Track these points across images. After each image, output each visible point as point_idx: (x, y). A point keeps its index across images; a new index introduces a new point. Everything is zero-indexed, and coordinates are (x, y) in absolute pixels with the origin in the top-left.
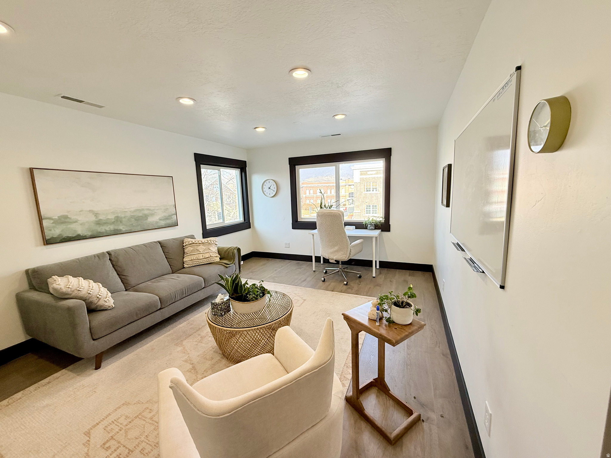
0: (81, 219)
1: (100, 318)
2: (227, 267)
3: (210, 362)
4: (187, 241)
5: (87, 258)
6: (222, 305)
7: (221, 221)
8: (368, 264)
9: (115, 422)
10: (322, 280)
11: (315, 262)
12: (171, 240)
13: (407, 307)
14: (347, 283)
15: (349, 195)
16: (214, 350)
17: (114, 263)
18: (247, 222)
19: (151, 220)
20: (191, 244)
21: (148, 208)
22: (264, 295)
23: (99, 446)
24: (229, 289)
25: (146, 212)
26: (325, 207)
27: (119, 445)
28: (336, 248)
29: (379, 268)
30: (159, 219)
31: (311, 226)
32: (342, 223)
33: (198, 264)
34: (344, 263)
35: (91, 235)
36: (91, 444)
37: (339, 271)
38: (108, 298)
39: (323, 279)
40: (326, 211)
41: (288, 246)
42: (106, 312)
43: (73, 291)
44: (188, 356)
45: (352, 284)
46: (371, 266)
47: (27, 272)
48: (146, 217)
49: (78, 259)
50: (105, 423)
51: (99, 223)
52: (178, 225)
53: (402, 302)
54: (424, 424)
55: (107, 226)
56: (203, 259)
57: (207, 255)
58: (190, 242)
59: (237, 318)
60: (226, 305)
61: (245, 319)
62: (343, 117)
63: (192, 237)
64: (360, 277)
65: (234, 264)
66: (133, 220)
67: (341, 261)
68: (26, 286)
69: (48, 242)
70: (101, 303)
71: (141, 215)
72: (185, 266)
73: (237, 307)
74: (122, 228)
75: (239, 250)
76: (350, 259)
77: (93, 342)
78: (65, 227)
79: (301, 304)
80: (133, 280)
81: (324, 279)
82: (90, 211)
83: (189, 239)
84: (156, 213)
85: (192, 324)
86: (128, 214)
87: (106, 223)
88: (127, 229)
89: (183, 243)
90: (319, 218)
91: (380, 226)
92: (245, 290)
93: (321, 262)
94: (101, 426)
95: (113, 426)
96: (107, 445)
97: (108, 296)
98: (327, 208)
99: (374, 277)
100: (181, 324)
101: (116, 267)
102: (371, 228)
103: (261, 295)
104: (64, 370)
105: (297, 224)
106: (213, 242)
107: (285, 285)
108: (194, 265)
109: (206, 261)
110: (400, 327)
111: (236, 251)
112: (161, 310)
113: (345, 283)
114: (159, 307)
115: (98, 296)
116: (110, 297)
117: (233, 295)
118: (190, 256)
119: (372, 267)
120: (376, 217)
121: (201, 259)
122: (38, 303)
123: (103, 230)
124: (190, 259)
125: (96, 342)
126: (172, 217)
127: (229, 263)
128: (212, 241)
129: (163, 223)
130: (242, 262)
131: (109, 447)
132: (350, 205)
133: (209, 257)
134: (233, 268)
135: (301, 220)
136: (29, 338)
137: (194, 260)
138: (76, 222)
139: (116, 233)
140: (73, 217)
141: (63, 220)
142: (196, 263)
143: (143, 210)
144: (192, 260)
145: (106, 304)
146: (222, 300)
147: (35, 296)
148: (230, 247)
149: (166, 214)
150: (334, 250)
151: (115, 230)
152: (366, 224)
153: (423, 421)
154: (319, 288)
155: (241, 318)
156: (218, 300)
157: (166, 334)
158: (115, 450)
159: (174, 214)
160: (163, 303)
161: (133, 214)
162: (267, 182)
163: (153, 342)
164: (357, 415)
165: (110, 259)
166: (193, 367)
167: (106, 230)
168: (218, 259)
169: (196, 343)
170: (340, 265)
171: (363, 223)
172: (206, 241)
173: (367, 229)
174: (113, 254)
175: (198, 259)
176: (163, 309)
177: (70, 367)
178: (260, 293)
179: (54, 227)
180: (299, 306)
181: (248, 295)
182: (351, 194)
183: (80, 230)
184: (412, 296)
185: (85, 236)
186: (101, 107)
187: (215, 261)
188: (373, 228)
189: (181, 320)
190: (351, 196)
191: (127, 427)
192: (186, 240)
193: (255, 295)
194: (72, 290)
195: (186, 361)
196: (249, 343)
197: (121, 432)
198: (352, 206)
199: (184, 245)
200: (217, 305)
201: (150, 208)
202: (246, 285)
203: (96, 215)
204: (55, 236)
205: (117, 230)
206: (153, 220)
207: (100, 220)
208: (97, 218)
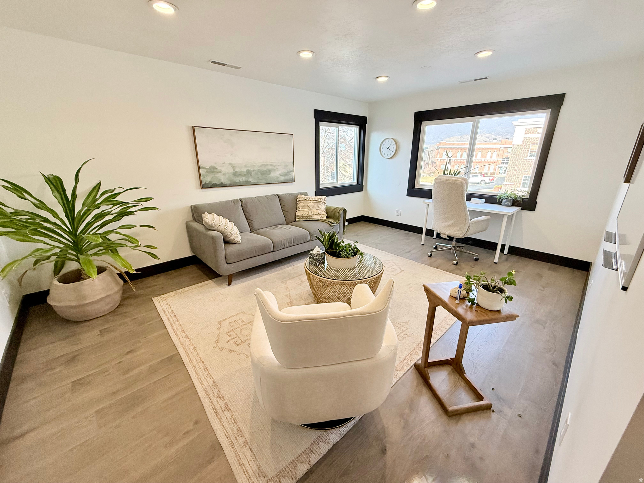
0: (224, 169)
1: (232, 249)
2: (331, 226)
3: (304, 301)
4: (301, 197)
5: (227, 202)
6: (317, 256)
7: (334, 181)
8: (491, 246)
9: (236, 322)
10: (428, 255)
11: (426, 235)
12: (287, 195)
13: (498, 292)
14: (457, 263)
15: (502, 161)
16: (309, 293)
17: (244, 209)
18: (360, 185)
19: (273, 174)
20: (303, 200)
22: (356, 254)
23: (225, 333)
24: (326, 244)
25: (270, 167)
26: (450, 174)
27: (237, 336)
28: (451, 222)
29: (506, 254)
30: (280, 174)
31: (426, 194)
32: (463, 194)
33: (307, 220)
34: (459, 240)
35: (230, 184)
36: (221, 330)
37: (451, 249)
38: (237, 235)
40: (445, 178)
41: (400, 214)
42: (235, 245)
43: (216, 225)
44: (288, 293)
45: (462, 265)
46: (495, 250)
47: (191, 207)
48: (269, 171)
49: (221, 202)
50: (230, 320)
51: (235, 174)
52: (294, 182)
53: (495, 287)
54: (493, 415)
55: (241, 177)
56: (312, 215)
57: (315, 212)
58: (303, 199)
59: (332, 272)
60: (321, 257)
61: (339, 275)
62: (490, 53)
63: (305, 194)
64: (477, 259)
65: (339, 224)
66: (259, 173)
67: (456, 238)
68: (191, 218)
69: (204, 186)
70: (233, 237)
71: (265, 170)
72: (296, 220)
73: (329, 261)
74: (251, 180)
75: (345, 211)
76: (467, 238)
77: (227, 265)
78: (213, 175)
79: (397, 274)
80: (256, 225)
81: (431, 255)
82: (230, 164)
83: (303, 196)
84: (277, 168)
85: (296, 270)
86: (256, 169)
87: (240, 175)
88: (255, 181)
89: (297, 199)
90: (436, 185)
91: (521, 202)
92: (340, 247)
93: (433, 237)
94: (228, 321)
95: (234, 323)
96: (230, 333)
97: (237, 233)
98: (452, 175)
99: (496, 263)
100: (288, 267)
101: (245, 212)
102: (506, 204)
103: (353, 254)
104: (210, 280)
105: (413, 191)
106: (322, 201)
107: (387, 253)
108: (304, 220)
109: (314, 218)
110: (483, 311)
111: (341, 212)
112: (274, 252)
113: (455, 262)
114: (272, 250)
115: (231, 232)
116: (239, 234)
117: (328, 249)
118: (301, 211)
119: (496, 251)
121: (310, 215)
122: (196, 230)
123: (238, 181)
124: (301, 214)
125: (228, 266)
126: (290, 173)
127: (334, 222)
128: (321, 199)
129: (282, 179)
130: (347, 223)
131: (231, 335)
132: (502, 174)
133: (317, 214)
134: (338, 227)
135: (418, 186)
136: (193, 254)
137: (304, 215)
138: (220, 172)
139: (247, 184)
140: (219, 168)
141: (212, 170)
142: (305, 218)
143: (267, 165)
144: (303, 215)
145: (236, 239)
146: (318, 253)
147: (195, 225)
148: (337, 207)
149: (285, 171)
150: (449, 224)
151: (246, 181)
152: (500, 199)
153: (493, 411)
154: (423, 262)
155: (335, 273)
156: (314, 252)
157: (276, 272)
158: (234, 338)
159: (292, 171)
160: (276, 247)
161: (259, 169)
162: (387, 141)
163: (266, 276)
165: (241, 205)
166: (291, 302)
167: (239, 180)
168: (325, 217)
169: (297, 285)
170: (454, 243)
171: (497, 197)
172: (316, 199)
173: (501, 204)
174: (243, 201)
175: (307, 215)
176: (275, 252)
177: (214, 280)
178: (352, 252)
179: (207, 175)
180: (395, 275)
181: (341, 253)
182: (506, 160)
183: (224, 180)
184: (510, 283)
185: (226, 184)
186: (238, 68)
187: (322, 219)
188: (510, 204)
189: (289, 265)
190: (505, 162)
192: (300, 196)
193: (348, 254)
194: (215, 224)
195: (287, 296)
198: (503, 175)
199: (298, 200)
200: (313, 255)
201: (273, 164)
202: (342, 243)
203: (234, 167)
204: (207, 183)
205: (248, 181)
206: (275, 175)
207: (236, 172)
208: (234, 170)
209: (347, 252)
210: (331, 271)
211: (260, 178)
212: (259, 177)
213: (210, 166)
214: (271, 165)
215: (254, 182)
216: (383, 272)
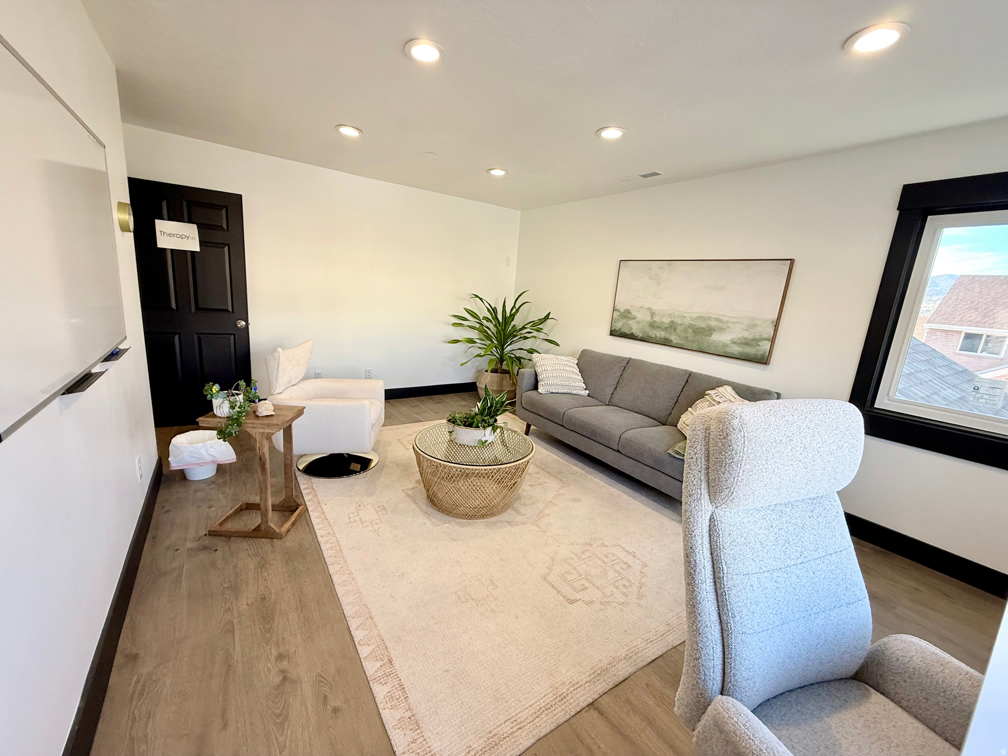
0: (639, 316)
19: (716, 337)
21: (719, 317)
25: (713, 323)
30: (731, 340)
35: (642, 337)
48: (710, 330)
51: (652, 325)
52: (767, 364)
55: (659, 331)
66: (690, 331)
69: (613, 333)
71: (704, 326)
74: (674, 338)
78: (625, 322)
82: (649, 309)
86: (687, 322)
87: (658, 327)
88: (678, 342)
123: (653, 336)
126: (760, 343)
129: (736, 349)
138: (634, 319)
139: (666, 343)
140: (634, 313)
141: (626, 315)
143: (710, 318)
149: (748, 335)
151: (665, 339)
159: (768, 340)
161: (692, 323)
167: (656, 335)
179: (618, 320)
183: (636, 330)
185: (637, 337)
201: (722, 318)
203: (653, 314)
204: (617, 329)
205: (667, 339)
206: (720, 338)
207: (655, 321)
208: (652, 318)
211: (689, 338)
212: (687, 337)
213: (624, 309)
214: (718, 320)
215: (678, 344)
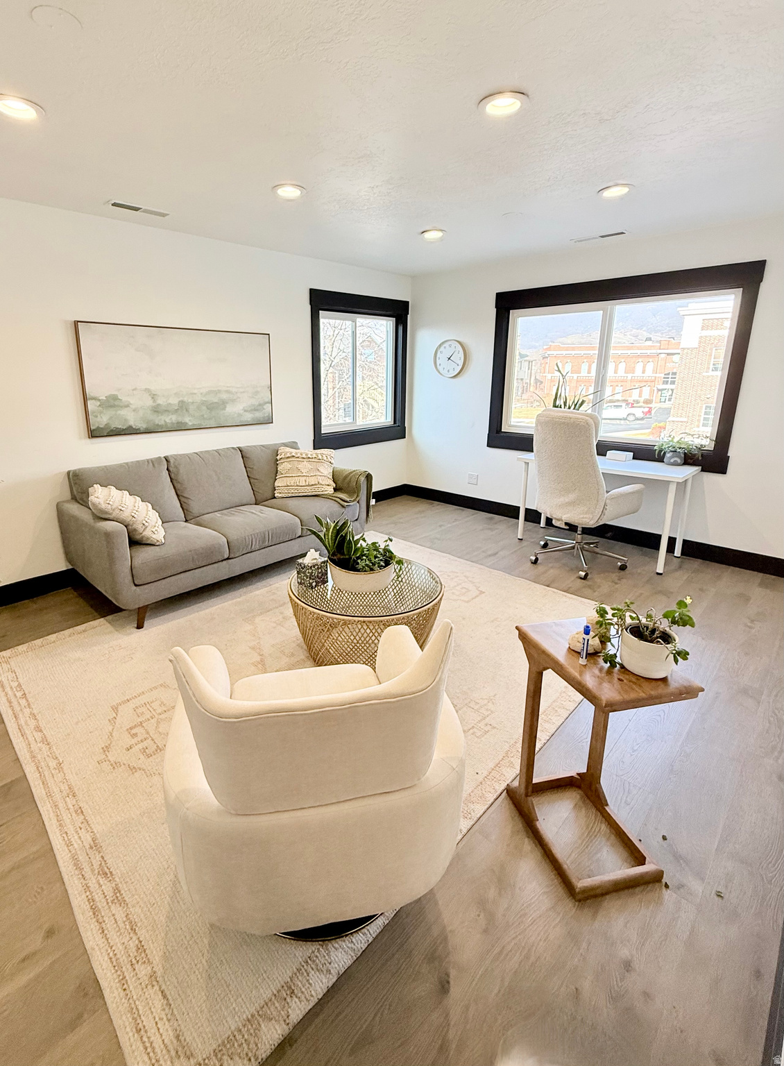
0: (135, 402)
1: (144, 555)
2: (343, 506)
3: (288, 659)
4: (285, 451)
5: (138, 464)
6: (313, 569)
7: (349, 420)
8: (649, 541)
9: (148, 706)
10: (531, 560)
11: (525, 520)
12: (258, 448)
13: (659, 642)
14: (586, 575)
15: (664, 378)
16: (299, 642)
17: (173, 476)
18: (399, 426)
19: (230, 409)
20: (288, 457)
21: (228, 389)
22: (387, 563)
23: (125, 729)
24: (329, 544)
25: (224, 396)
26: (565, 405)
27: (148, 736)
28: (572, 497)
29: (679, 556)
30: (242, 409)
31: (523, 443)
32: (591, 443)
33: (297, 495)
34: (586, 531)
35: (146, 429)
36: (117, 724)
37: (573, 548)
38: (156, 528)
39: (534, 558)
40: (557, 414)
41: (475, 481)
42: (153, 548)
43: (114, 510)
44: (258, 641)
45: (596, 578)
46: (657, 547)
47: (68, 473)
48: (224, 403)
49: (127, 464)
50: (137, 702)
51: (156, 410)
52: (272, 423)
53: (653, 631)
54: (667, 894)
55: (168, 415)
56: (306, 486)
57: (312, 481)
58: (288, 455)
59: (345, 598)
60: (320, 571)
61: (357, 603)
62: (625, 190)
63: (294, 445)
64: (623, 568)
65: (358, 502)
66: (204, 408)
67: (583, 528)
68: (68, 495)
69: (94, 434)
70: (147, 533)
71: (216, 400)
72: (276, 495)
73: (337, 577)
74: (188, 420)
75: (369, 478)
76: (605, 525)
77: (135, 588)
78: (114, 413)
79: (473, 599)
80: (195, 507)
81: (537, 559)
82: (147, 390)
83: (288, 449)
84: (239, 398)
85: (274, 594)
86: (198, 399)
87: (166, 411)
88: (195, 423)
89: (277, 455)
90: (539, 428)
91: (700, 458)
92: (356, 550)
93: (540, 524)
94: (131, 705)
95: (144, 709)
96: (134, 731)
97: (157, 525)
98: (569, 408)
99: (661, 574)
100: (258, 589)
101: (174, 482)
102: (672, 461)
103: (382, 563)
104: (102, 619)
105: (499, 438)
106: (325, 458)
107: (452, 557)
108: (290, 495)
109: (309, 491)
110: (634, 680)
111: (362, 479)
112: (230, 561)
113: (583, 574)
114: (226, 556)
115: (144, 522)
116: (160, 527)
117: (334, 554)
118: (285, 479)
119: (659, 550)
120: (692, 435)
121: (302, 486)
122: (76, 519)
123: (162, 423)
124: (285, 485)
125: (137, 588)
126: (265, 407)
127: (348, 500)
128: (324, 456)
129: (248, 417)
130: (374, 500)
131: (135, 735)
132: (664, 402)
133: (315, 485)
134: (356, 509)
135: (507, 429)
136: (70, 567)
137: (291, 486)
138: (127, 406)
139: (180, 428)
140: (124, 399)
141: (112, 402)
142: (293, 492)
143: (219, 391)
144: (288, 486)
145: (154, 536)
146: (315, 561)
147: (74, 509)
148: (354, 471)
149: (255, 402)
150: (567, 500)
151: (178, 423)
152: (660, 451)
153: (667, 886)
154: (522, 575)
155: (350, 599)
156: (307, 561)
157: (235, 601)
158: (142, 741)
159: (268, 403)
160: (233, 551)
161: (204, 399)
162: (446, 345)
163: (214, 608)
164: (520, 825)
165: (168, 469)
166: (262, 660)
167: (165, 421)
168: (330, 490)
169: (275, 625)
170: (579, 536)
171: (655, 448)
172: (314, 456)
173: (662, 461)
174: (172, 461)
175: (297, 486)
176: (232, 560)
177: (110, 617)
178: (381, 560)
179: (101, 413)
180: (468, 602)
181: (359, 561)
182: (670, 376)
183: (133, 420)
184: (684, 621)
185: (139, 429)
186: (164, 215)
187: (326, 493)
188: (679, 461)
189: (259, 584)
190: (669, 380)
191: (160, 717)
192: (282, 450)
193: (372, 563)
194: (113, 507)
195: (253, 648)
196: (348, 644)
197: (152, 721)
199: (278, 457)
200: (305, 566)
201: (231, 389)
202: (361, 542)
203: (154, 397)
204: (102, 426)
205: (181, 423)
206: (235, 410)
207: (159, 405)
208: (154, 401)
209: (370, 560)
210: (343, 595)
211: (205, 416)
212: (203, 416)
213: (107, 394)
214: (228, 392)
215: (194, 425)
216: (441, 599)
